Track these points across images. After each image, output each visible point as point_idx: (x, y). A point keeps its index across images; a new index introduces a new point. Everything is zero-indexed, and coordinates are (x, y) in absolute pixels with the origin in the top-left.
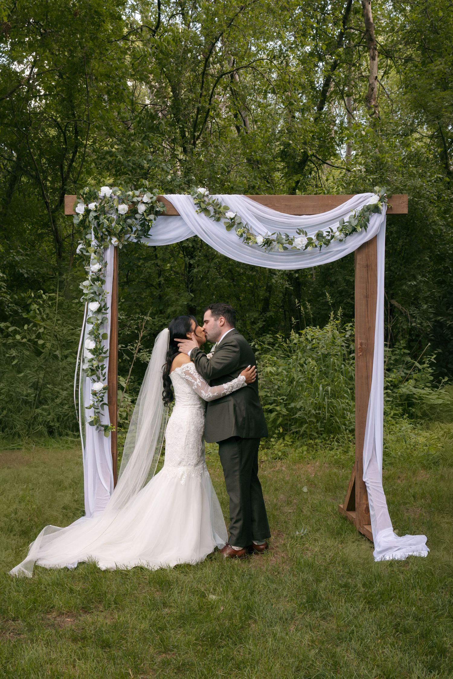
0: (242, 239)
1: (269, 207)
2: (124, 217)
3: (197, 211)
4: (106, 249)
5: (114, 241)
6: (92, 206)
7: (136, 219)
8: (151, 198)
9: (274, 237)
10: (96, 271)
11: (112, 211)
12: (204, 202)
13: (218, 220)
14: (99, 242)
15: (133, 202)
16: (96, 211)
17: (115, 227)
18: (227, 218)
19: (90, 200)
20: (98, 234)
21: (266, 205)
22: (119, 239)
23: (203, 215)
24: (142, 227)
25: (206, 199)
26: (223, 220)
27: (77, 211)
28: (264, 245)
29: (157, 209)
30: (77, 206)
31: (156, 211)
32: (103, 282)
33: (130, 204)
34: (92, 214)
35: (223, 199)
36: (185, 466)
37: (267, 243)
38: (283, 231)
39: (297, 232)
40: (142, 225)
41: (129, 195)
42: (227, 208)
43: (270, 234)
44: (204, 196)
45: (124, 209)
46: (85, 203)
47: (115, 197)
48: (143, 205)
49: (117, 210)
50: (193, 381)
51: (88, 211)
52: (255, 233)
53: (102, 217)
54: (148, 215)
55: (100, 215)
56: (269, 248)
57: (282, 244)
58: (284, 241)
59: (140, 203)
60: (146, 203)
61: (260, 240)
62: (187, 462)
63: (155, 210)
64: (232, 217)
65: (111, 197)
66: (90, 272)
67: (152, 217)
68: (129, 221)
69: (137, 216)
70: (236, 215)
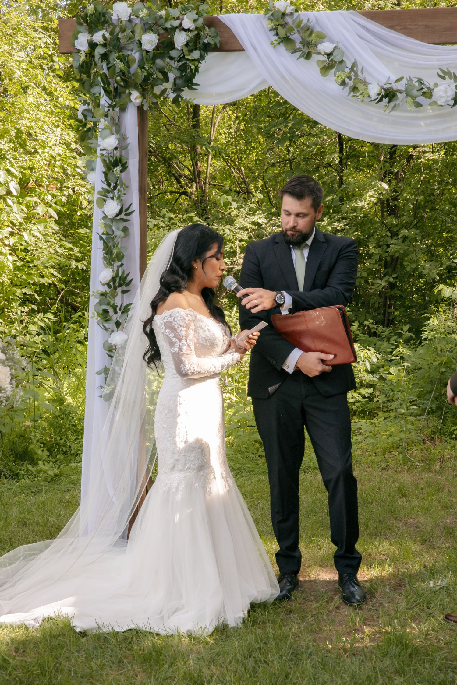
0: (347, 89)
1: (396, 30)
2: (151, 55)
3: (272, 43)
4: (123, 109)
5: (135, 96)
6: (98, 37)
7: (171, 58)
8: (195, 21)
9: (401, 86)
10: (110, 148)
11: (131, 46)
12: (284, 26)
13: (308, 56)
14: (111, 99)
15: (166, 29)
16: (104, 45)
17: (136, 74)
18: (319, 53)
19: (97, 27)
20: (109, 86)
21: (392, 27)
22: (143, 95)
23: (282, 48)
24: (182, 71)
25: (288, 20)
26: (315, 57)
27: (78, 46)
28: (381, 100)
29: (206, 41)
30: (77, 38)
31: (204, 44)
32: (125, 167)
33: (162, 32)
34: (99, 51)
35: (317, 20)
36: (181, 471)
37: (386, 96)
38: (415, 74)
39: (439, 76)
40: (183, 69)
41: (161, 17)
42: (322, 37)
43: (394, 78)
44: (284, 14)
45: (150, 42)
46: (90, 33)
47: (138, 21)
48: (184, 33)
49: (140, 44)
50: (175, 340)
51: (93, 46)
52: (369, 79)
53: (113, 56)
54: (191, 51)
55: (110, 52)
56: (392, 104)
57: (414, 98)
58: (415, 92)
59: (178, 30)
60: (188, 30)
61: (374, 90)
62: (185, 465)
63: (201, 42)
64: (328, 51)
65: (130, 21)
66: (99, 149)
67: (196, 54)
68: (159, 62)
69: (173, 53)
70: (335, 48)
